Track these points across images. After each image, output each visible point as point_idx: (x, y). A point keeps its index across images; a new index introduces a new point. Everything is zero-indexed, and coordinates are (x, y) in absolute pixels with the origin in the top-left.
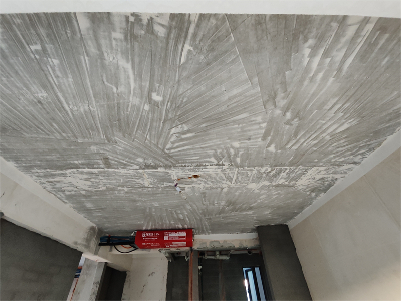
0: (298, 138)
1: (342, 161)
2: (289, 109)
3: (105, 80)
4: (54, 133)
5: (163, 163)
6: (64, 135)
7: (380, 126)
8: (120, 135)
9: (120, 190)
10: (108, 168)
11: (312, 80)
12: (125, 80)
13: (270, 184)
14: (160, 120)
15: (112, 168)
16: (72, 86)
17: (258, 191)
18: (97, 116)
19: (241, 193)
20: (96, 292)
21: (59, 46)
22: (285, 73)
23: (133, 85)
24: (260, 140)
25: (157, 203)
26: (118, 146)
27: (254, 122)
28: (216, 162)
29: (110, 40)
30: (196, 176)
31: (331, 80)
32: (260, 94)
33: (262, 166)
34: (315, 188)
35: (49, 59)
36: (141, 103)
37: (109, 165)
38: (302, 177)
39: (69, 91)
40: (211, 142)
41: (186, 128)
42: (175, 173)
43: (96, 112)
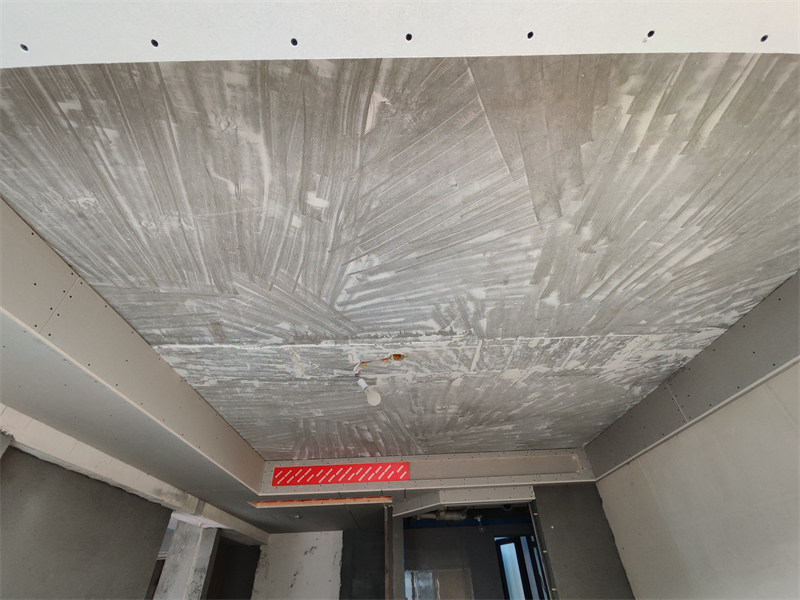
0: (606, 278)
1: (698, 324)
2: (589, 220)
3: (211, 169)
4: (111, 274)
5: (332, 331)
6: (132, 279)
7: (776, 252)
8: (244, 276)
9: (246, 386)
10: (221, 343)
11: (636, 159)
12: (252, 168)
13: (549, 369)
14: (325, 245)
15: (229, 343)
16: (146, 182)
17: (524, 385)
18: (197, 241)
19: (490, 389)
20: (201, 588)
21: (118, 101)
22: (579, 148)
23: (268, 177)
24: (527, 282)
25: (319, 410)
26: (241, 299)
27: (515, 248)
28: (437, 328)
29: (221, 88)
30: (398, 357)
31: (676, 158)
32: (529, 191)
33: (532, 335)
34: (642, 378)
35: (98, 128)
36: (285, 213)
37: (222, 338)
38: (614, 356)
39: (140, 191)
40: (428, 288)
41: (377, 262)
42: (355, 351)
43: (195, 233)
